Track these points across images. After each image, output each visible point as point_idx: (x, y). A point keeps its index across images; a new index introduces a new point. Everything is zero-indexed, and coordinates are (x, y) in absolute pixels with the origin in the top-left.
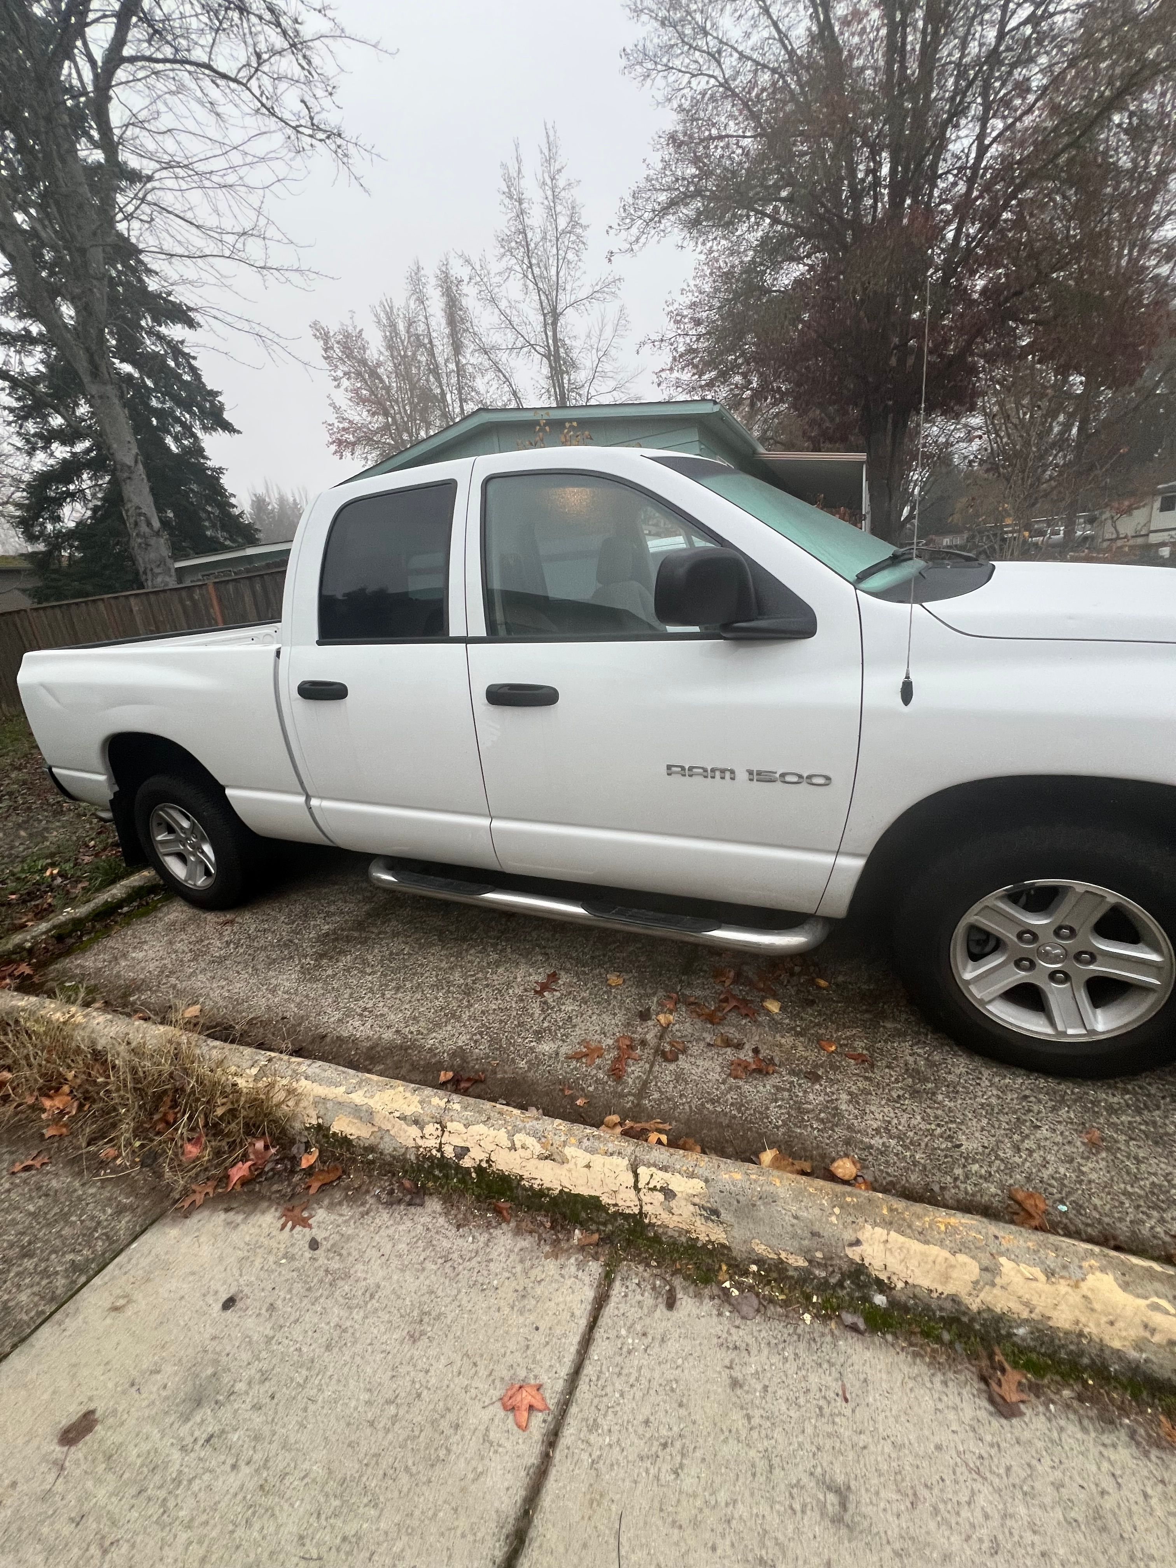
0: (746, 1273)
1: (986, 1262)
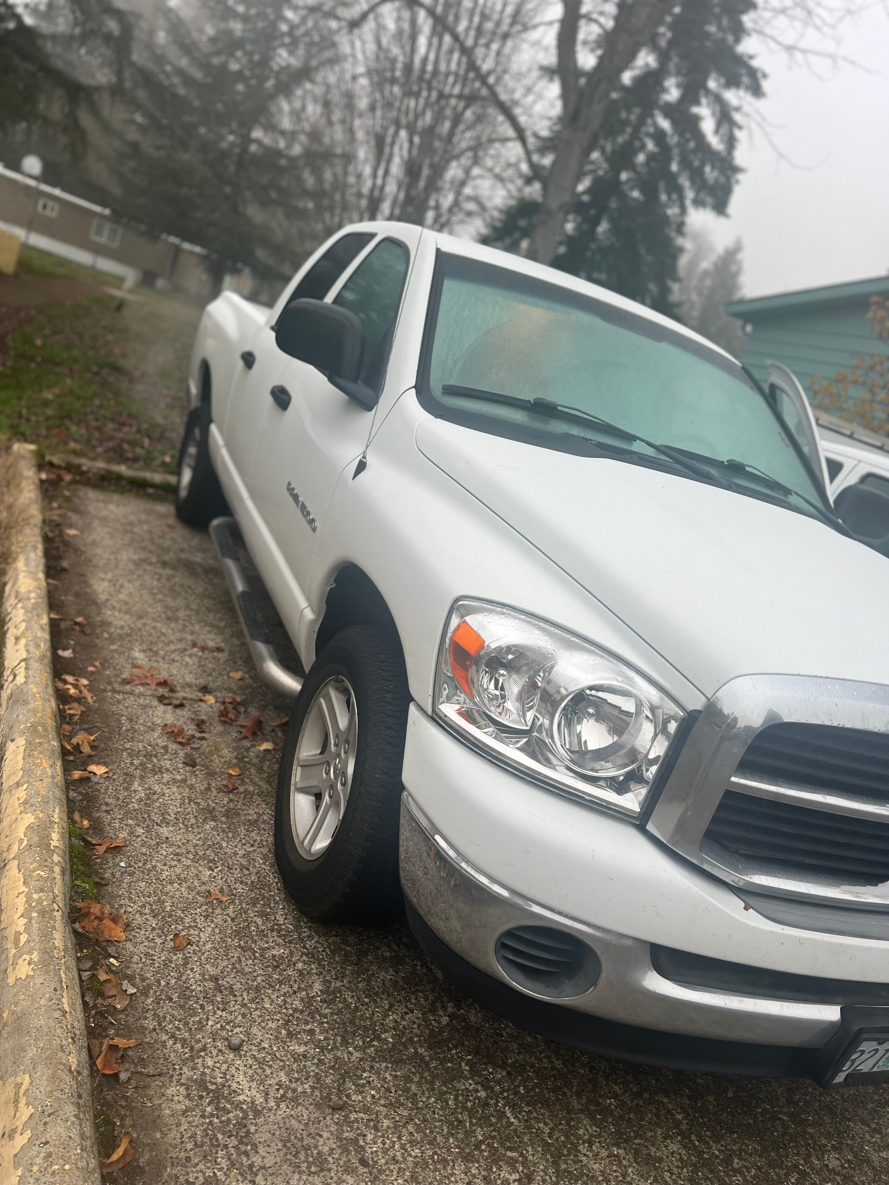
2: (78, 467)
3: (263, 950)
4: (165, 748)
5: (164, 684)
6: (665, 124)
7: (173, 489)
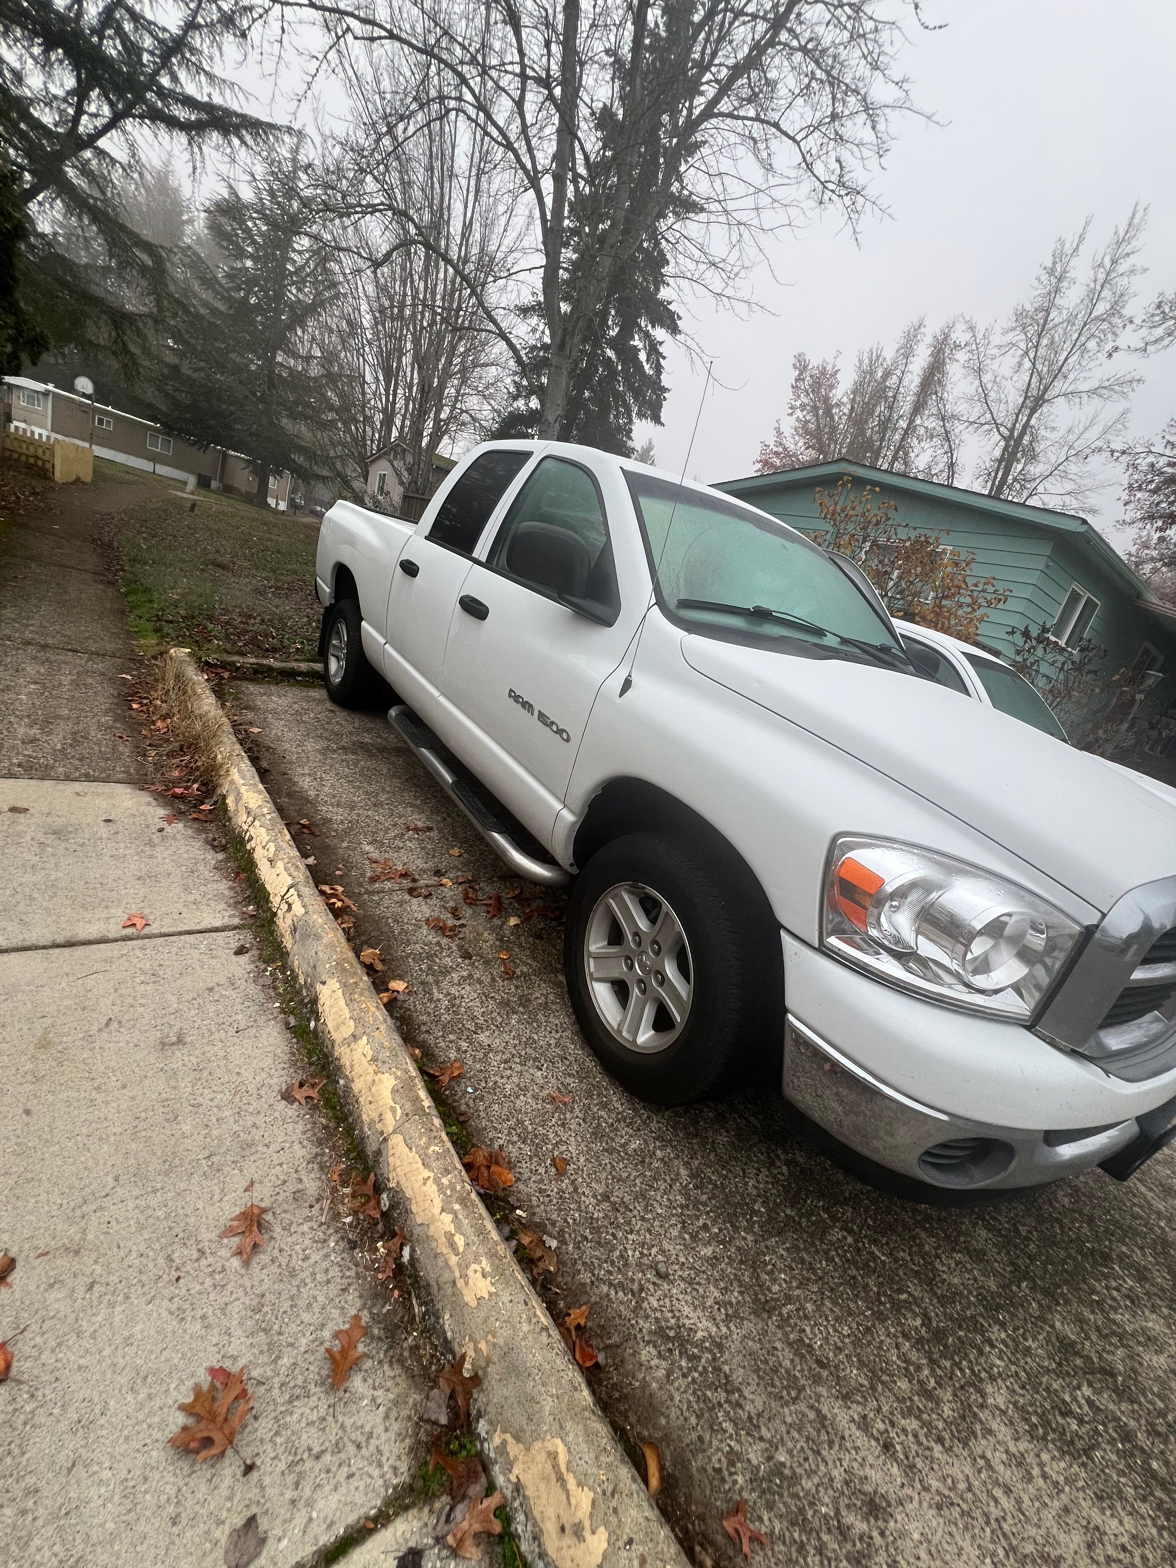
0: (283, 973)
1: (358, 1033)
2: (233, 663)
3: (623, 1146)
4: (438, 943)
5: (404, 875)
6: (610, 353)
7: (323, 677)
